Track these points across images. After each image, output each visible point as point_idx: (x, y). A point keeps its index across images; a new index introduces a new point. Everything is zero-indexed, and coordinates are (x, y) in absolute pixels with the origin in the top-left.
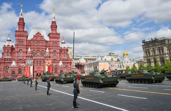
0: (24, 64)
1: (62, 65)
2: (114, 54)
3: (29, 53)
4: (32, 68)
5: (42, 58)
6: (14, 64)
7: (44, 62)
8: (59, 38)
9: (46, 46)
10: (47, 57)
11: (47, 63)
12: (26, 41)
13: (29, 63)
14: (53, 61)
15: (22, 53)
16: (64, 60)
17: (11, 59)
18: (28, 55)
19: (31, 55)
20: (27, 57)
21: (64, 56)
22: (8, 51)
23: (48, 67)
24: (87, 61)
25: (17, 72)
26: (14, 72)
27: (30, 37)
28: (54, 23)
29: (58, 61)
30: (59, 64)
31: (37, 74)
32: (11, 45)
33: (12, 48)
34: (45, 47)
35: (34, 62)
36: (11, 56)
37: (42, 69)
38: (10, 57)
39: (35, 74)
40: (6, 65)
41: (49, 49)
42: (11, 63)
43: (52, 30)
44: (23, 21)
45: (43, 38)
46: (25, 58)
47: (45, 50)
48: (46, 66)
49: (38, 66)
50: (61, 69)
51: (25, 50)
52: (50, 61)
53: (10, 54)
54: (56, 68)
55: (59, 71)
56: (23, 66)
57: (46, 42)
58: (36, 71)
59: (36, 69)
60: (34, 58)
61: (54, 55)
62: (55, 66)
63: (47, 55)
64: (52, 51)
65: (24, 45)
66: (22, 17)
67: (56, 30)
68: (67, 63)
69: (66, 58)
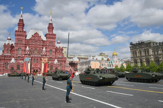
0: (22, 61)
1: (56, 63)
2: (104, 54)
3: (28, 51)
4: (29, 64)
5: (39, 56)
6: (13, 60)
7: (41, 60)
8: (55, 38)
9: (43, 45)
10: (44, 55)
11: (44, 61)
12: (24, 40)
13: (27, 60)
14: (49, 59)
15: (20, 51)
16: (58, 58)
17: (10, 56)
18: (26, 53)
19: (29, 53)
20: (25, 55)
21: (59, 55)
22: (8, 49)
23: (44, 64)
24: (79, 60)
25: (15, 68)
26: (13, 68)
27: (29, 37)
28: (51, 24)
29: (54, 60)
30: (54, 62)
31: (34, 71)
32: (11, 44)
33: (12, 47)
34: (42, 47)
35: (31, 59)
36: (10, 53)
37: (39, 66)
39: (32, 70)
40: (6, 61)
41: (46, 48)
42: (10, 60)
43: (49, 31)
44: (23, 22)
45: (41, 38)
46: (23, 56)
48: (42, 63)
49: (35, 64)
50: (56, 67)
51: (24, 48)
52: (47, 59)
53: (9, 52)
54: (52, 66)
55: (54, 68)
56: (21, 63)
57: (43, 41)
58: (33, 68)
59: (33, 66)
60: (31, 56)
61: (50, 54)
62: (51, 63)
63: (43, 53)
64: (48, 50)
65: (23, 44)
66: (21, 18)
67: (53, 31)
68: (62, 61)
69: (61, 56)
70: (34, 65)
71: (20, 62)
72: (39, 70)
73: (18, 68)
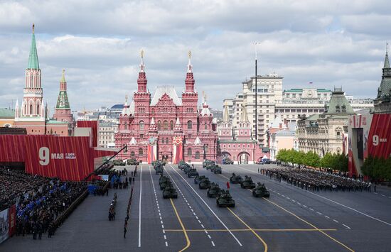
0: (146, 142)
3: (153, 126)
4: (155, 147)
5: (169, 133)
6: (133, 141)
7: (172, 139)
8: (196, 101)
9: (176, 114)
10: (177, 132)
12: (148, 108)
13: (151, 141)
14: (187, 137)
15: (143, 126)
16: (203, 135)
17: (129, 135)
18: (151, 128)
19: (154, 129)
20: (149, 132)
21: (206, 128)
22: (126, 123)
23: (177, 146)
25: (137, 153)
26: (134, 153)
27: (154, 102)
29: (194, 137)
30: (195, 142)
31: (163, 156)
32: (129, 115)
33: (131, 119)
34: (175, 117)
35: (158, 139)
36: (129, 129)
37: (170, 150)
38: (128, 132)
39: (160, 156)
40: (123, 142)
41: (181, 119)
42: (130, 140)
43: (187, 87)
44: (145, 77)
45: (173, 103)
47: (174, 120)
48: (174, 145)
49: (164, 145)
50: (197, 150)
51: (147, 121)
52: (180, 139)
53: (128, 127)
54: (190, 148)
55: (194, 153)
57: (177, 107)
58: (161, 152)
59: (160, 150)
60: (159, 133)
61: (188, 128)
62: (189, 145)
63: (177, 128)
64: (185, 121)
65: (146, 115)
66: (142, 71)
67: (193, 87)
68: (209, 139)
69: (207, 131)
70: (163, 148)
71: (143, 143)
72: (170, 156)
73: (141, 153)
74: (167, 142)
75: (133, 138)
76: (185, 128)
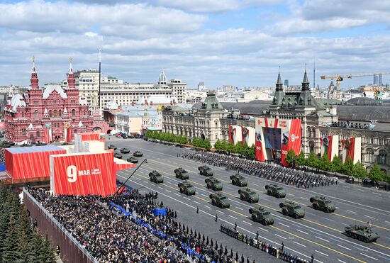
0: (41, 126)
1: (81, 126)
3: (46, 114)
4: (50, 131)
5: (60, 119)
6: (31, 127)
7: (63, 124)
8: (78, 94)
9: (63, 105)
10: (66, 118)
11: (66, 126)
12: (41, 100)
13: (47, 126)
15: (38, 114)
16: (84, 119)
17: (26, 121)
18: (45, 116)
19: (48, 116)
20: (44, 119)
21: (85, 115)
22: (23, 112)
25: (35, 135)
26: (33, 135)
27: (46, 96)
28: (71, 76)
29: (78, 122)
30: (79, 125)
31: (56, 137)
33: (27, 109)
34: (63, 107)
35: (52, 124)
36: (26, 117)
37: (61, 132)
38: (24, 119)
39: (54, 137)
40: (22, 127)
41: (67, 108)
42: (28, 125)
44: (37, 77)
45: (60, 96)
47: (62, 109)
48: (65, 128)
49: (56, 129)
51: (40, 111)
52: (69, 124)
53: (25, 115)
54: (75, 130)
56: (41, 128)
57: (64, 100)
58: (55, 134)
59: (54, 132)
60: (51, 120)
61: (72, 115)
62: (74, 127)
63: (65, 116)
64: (70, 110)
65: (40, 106)
66: (34, 72)
68: (88, 123)
69: (86, 117)
70: (56, 131)
71: (39, 127)
72: (61, 136)
73: (38, 135)
74: (58, 126)
75: (31, 124)
76: (70, 115)
